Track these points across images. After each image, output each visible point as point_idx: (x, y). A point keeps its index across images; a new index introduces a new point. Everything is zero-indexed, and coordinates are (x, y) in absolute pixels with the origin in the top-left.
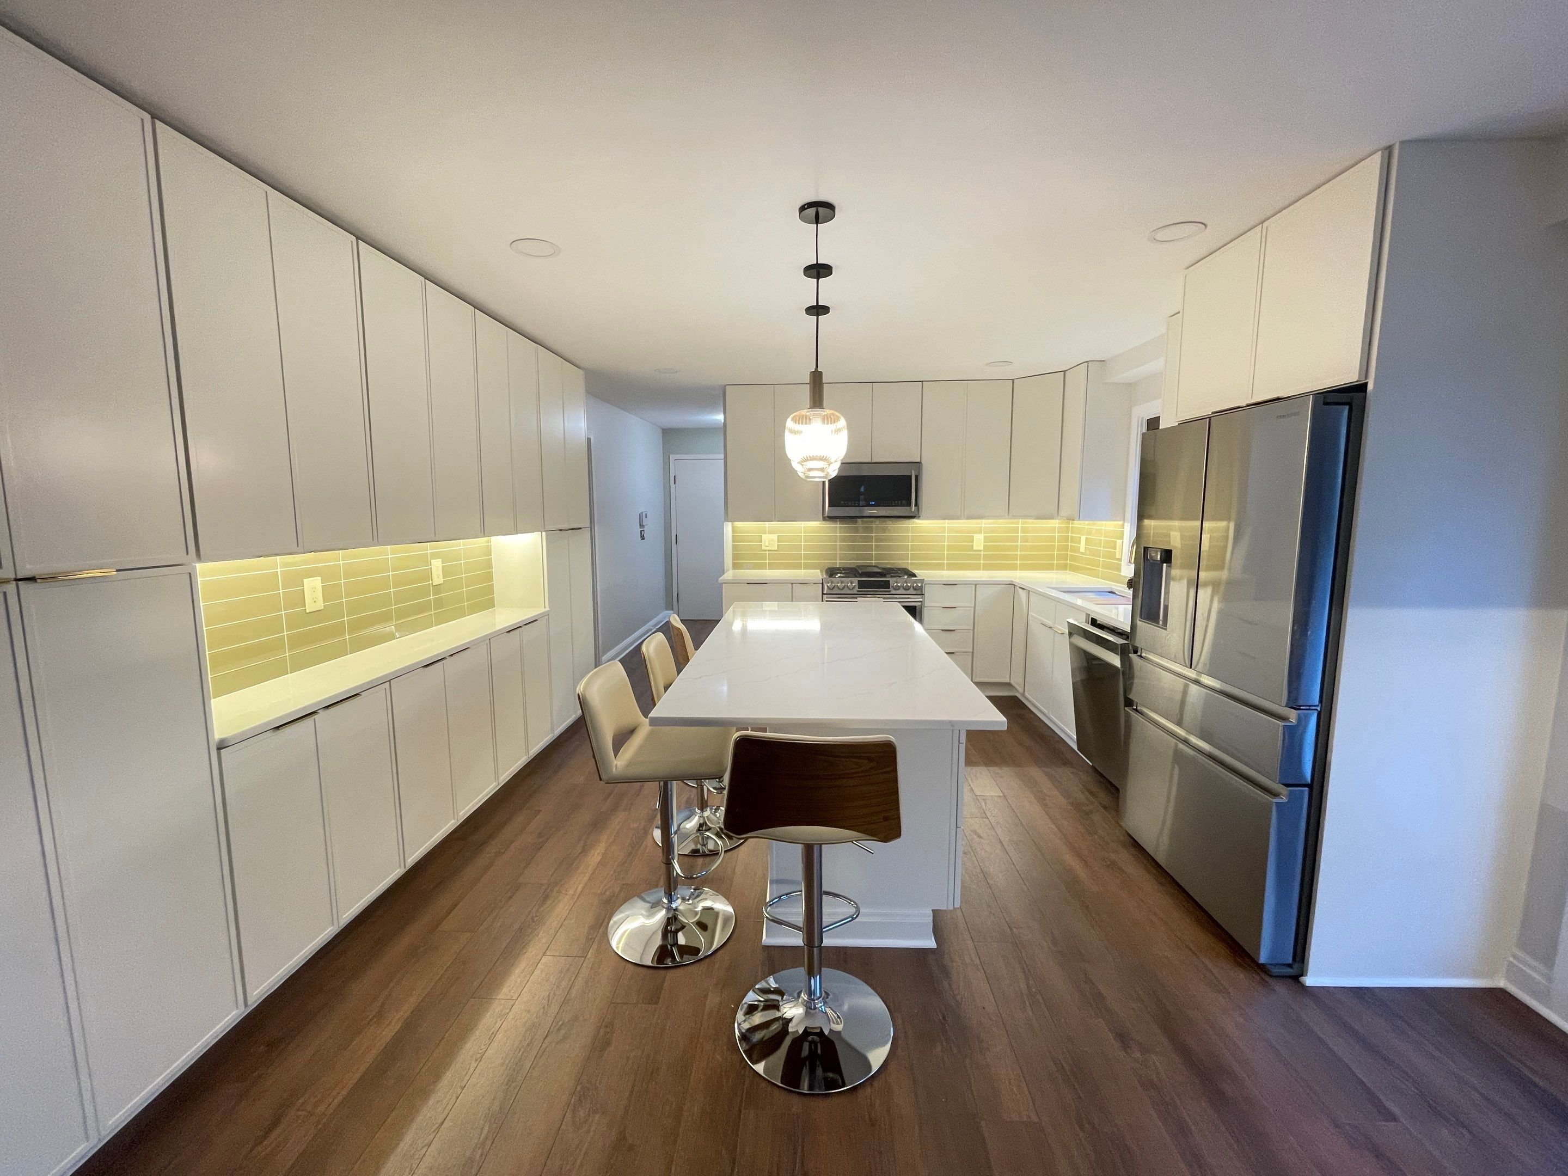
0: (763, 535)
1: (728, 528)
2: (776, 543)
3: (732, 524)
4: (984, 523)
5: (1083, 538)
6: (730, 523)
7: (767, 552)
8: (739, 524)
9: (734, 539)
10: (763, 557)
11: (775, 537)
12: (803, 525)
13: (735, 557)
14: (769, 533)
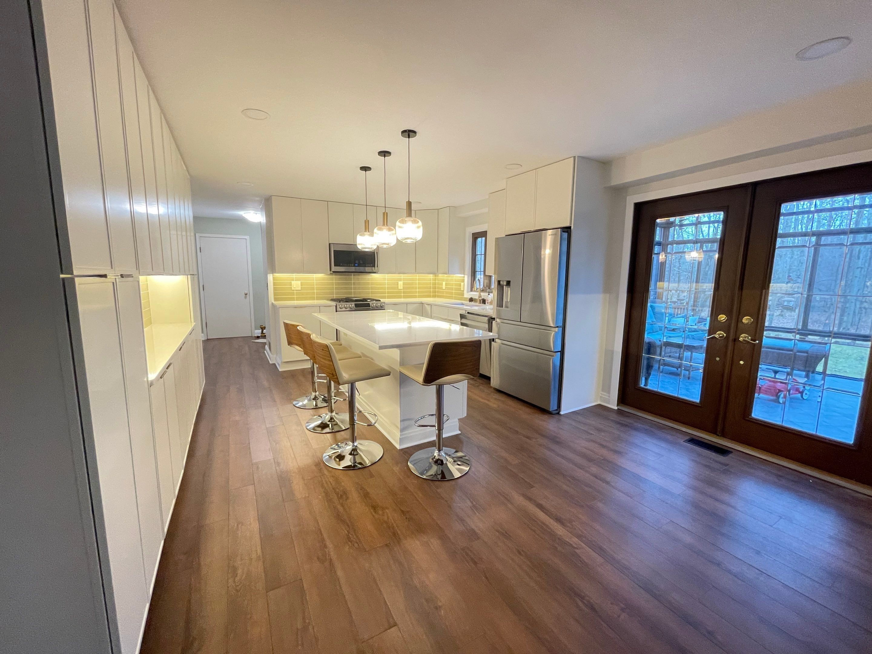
0: (292, 282)
1: (270, 277)
2: (300, 286)
3: (273, 275)
4: (402, 276)
5: (444, 283)
6: (271, 275)
7: (295, 291)
8: (277, 275)
9: (274, 284)
10: (293, 294)
11: (299, 282)
12: (314, 276)
13: (275, 294)
14: (295, 281)
